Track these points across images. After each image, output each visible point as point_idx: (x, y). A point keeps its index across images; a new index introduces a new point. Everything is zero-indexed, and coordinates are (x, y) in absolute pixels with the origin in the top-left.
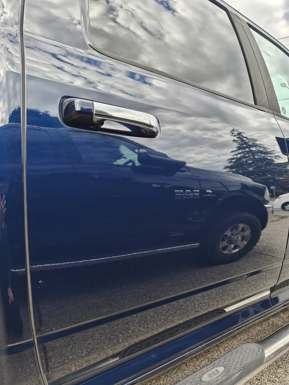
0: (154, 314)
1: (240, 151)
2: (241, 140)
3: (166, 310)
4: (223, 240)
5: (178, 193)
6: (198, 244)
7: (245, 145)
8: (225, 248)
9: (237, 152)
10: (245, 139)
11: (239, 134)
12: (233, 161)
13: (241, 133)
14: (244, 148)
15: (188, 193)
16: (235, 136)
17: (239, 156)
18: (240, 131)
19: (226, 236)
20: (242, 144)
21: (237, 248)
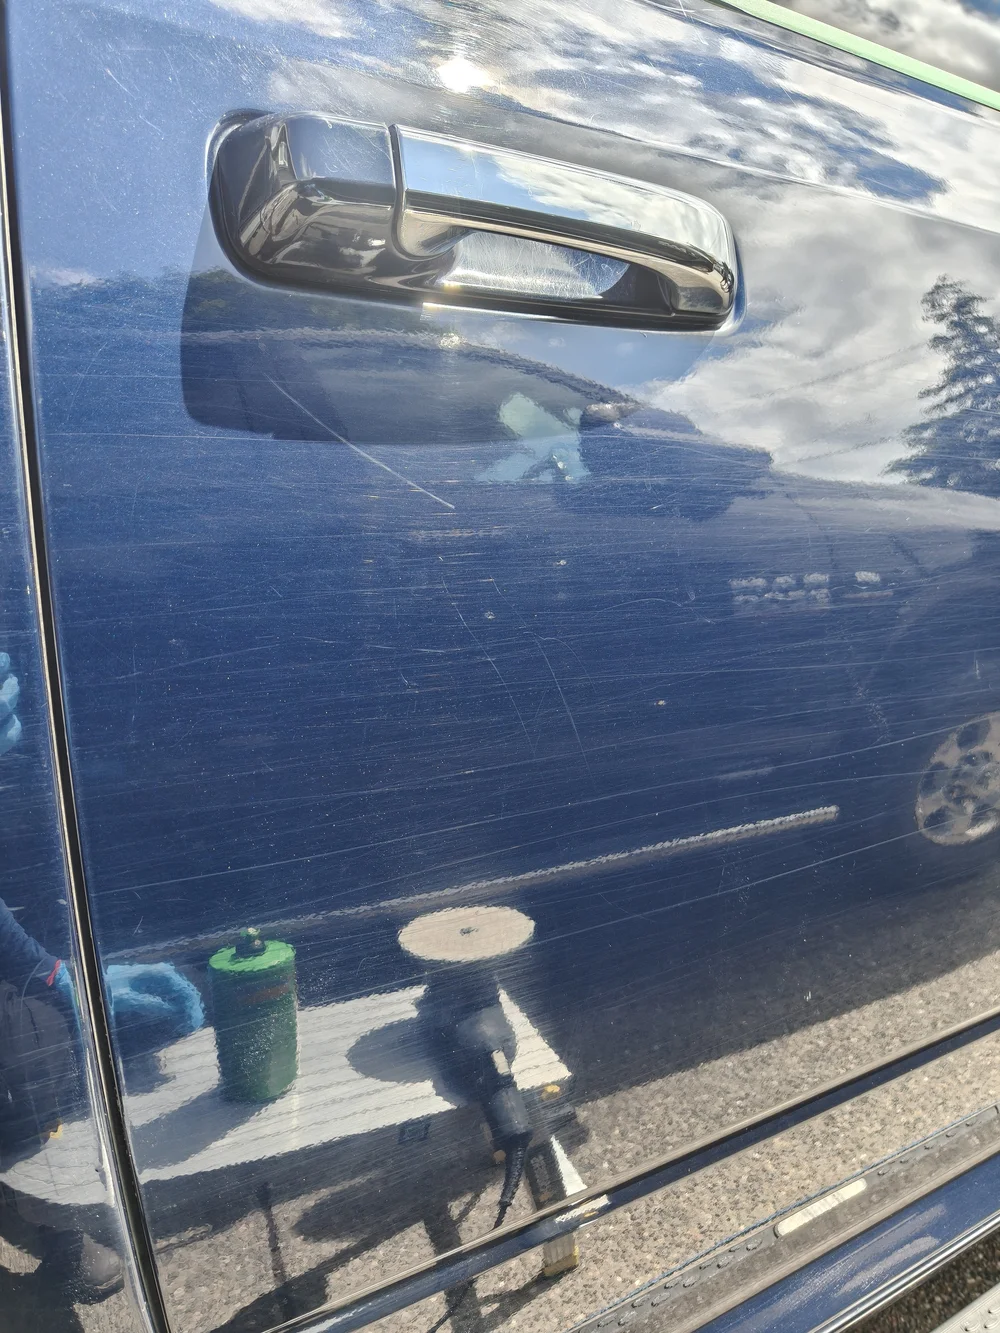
0: (693, 1120)
1: (958, 389)
2: (966, 337)
3: (738, 1102)
4: (929, 785)
5: (745, 591)
6: (833, 809)
7: (980, 361)
8: (937, 820)
9: (944, 395)
10: (983, 329)
11: (963, 305)
12: (927, 434)
13: (973, 299)
14: (974, 373)
15: (785, 591)
16: (941, 318)
17: (952, 409)
18: (969, 290)
19: (940, 766)
20: (970, 356)
21: (988, 819)
